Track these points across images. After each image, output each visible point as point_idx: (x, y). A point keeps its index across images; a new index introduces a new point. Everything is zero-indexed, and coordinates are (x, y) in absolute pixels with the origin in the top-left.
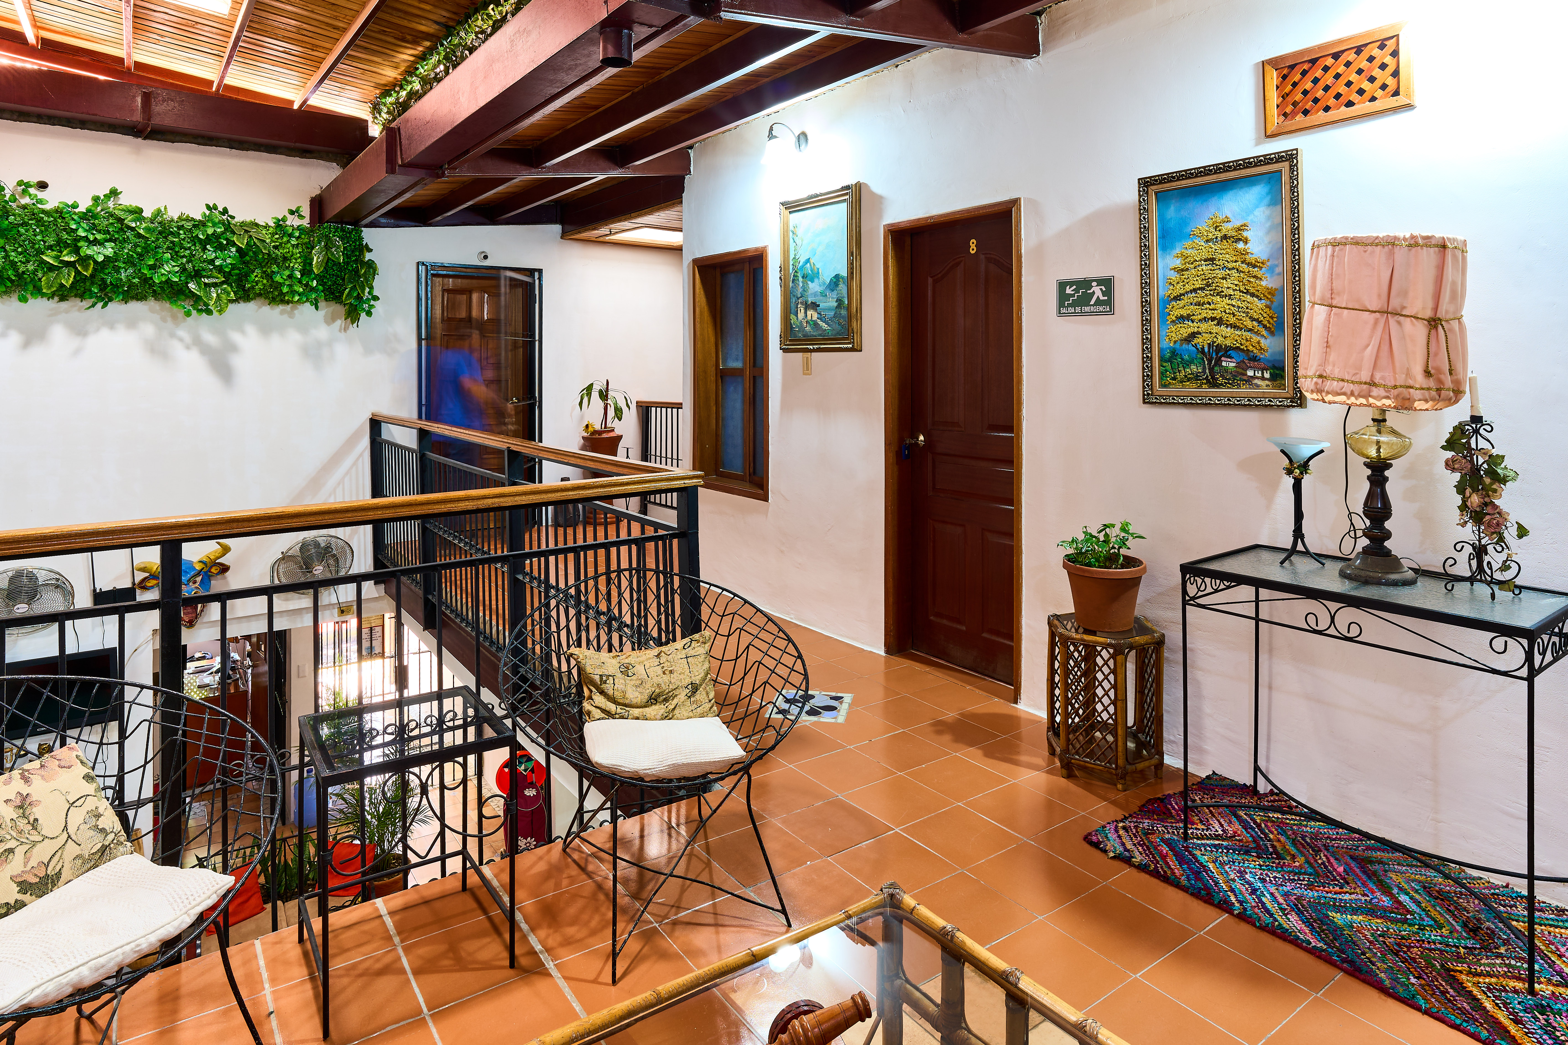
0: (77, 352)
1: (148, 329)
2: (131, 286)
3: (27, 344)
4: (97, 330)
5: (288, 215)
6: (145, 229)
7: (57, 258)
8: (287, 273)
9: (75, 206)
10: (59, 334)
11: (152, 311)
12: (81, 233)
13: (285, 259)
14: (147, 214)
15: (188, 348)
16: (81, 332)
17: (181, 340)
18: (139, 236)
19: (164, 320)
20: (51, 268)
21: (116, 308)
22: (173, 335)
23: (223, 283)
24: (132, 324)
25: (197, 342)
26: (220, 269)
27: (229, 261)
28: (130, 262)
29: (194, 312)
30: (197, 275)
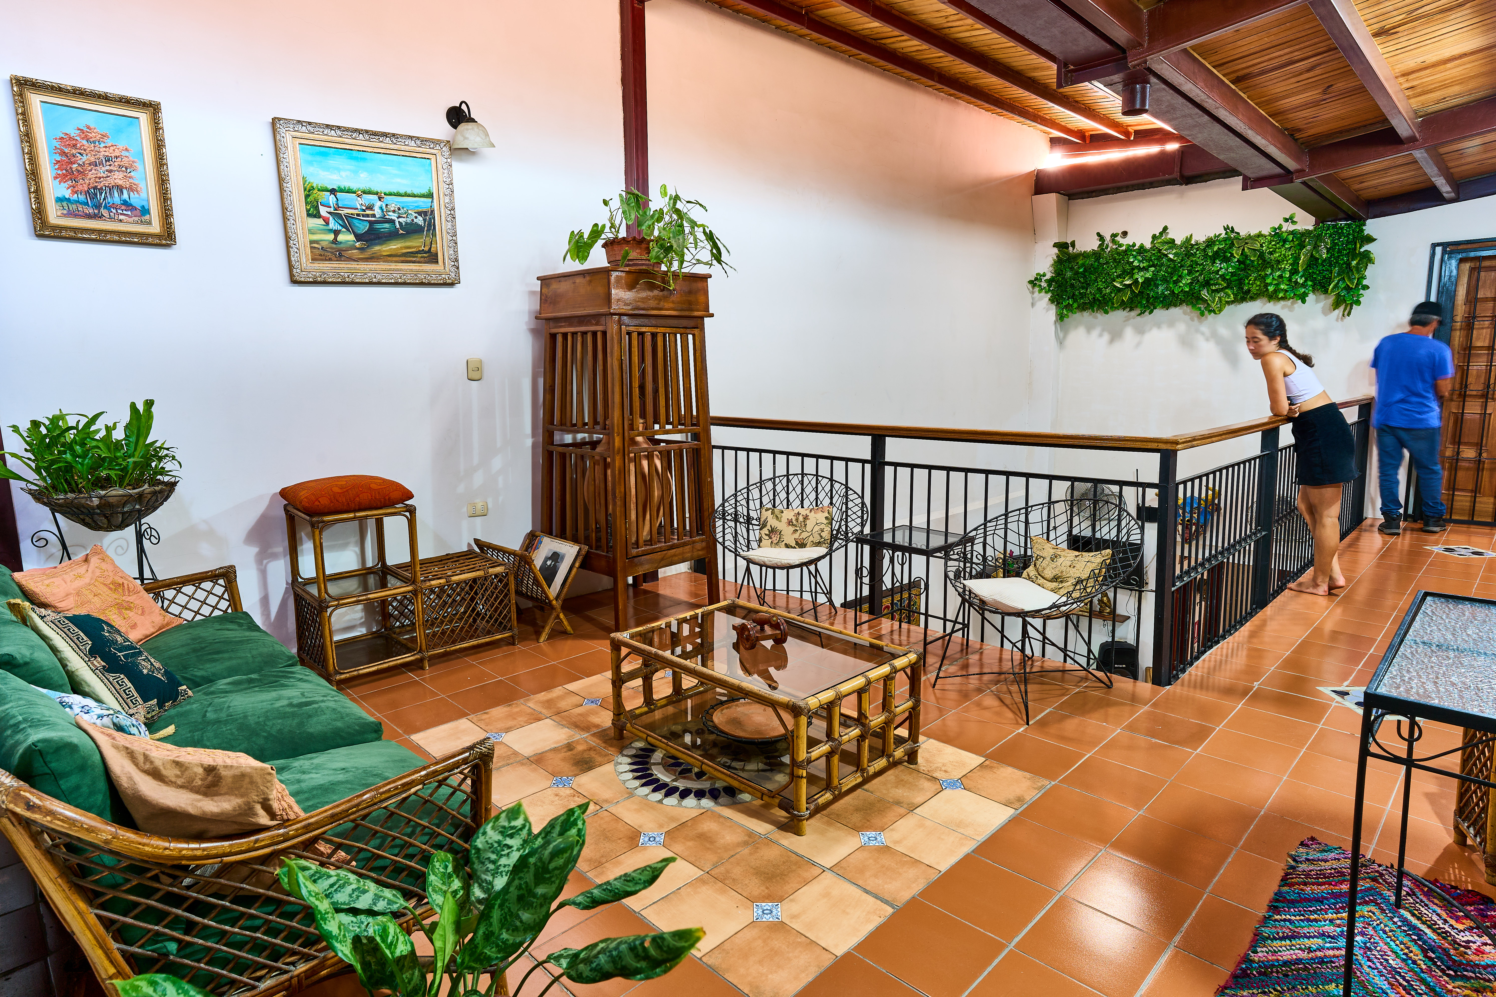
0: (1138, 344)
1: (1181, 327)
2: (1165, 297)
3: (1112, 341)
4: (1151, 329)
5: (1284, 224)
6: (1175, 254)
7: (1121, 283)
8: (1278, 273)
9: (1134, 245)
10: (1129, 333)
11: (1185, 313)
12: (1136, 263)
13: (1278, 262)
14: (1178, 242)
15: (1207, 340)
16: (1140, 331)
17: (1203, 334)
18: (1171, 260)
19: (1192, 319)
20: (1119, 290)
21: (1159, 313)
22: (1197, 331)
23: (1226, 288)
24: (1171, 324)
25: (1214, 336)
26: (1223, 277)
27: (1230, 270)
28: (1165, 280)
29: (1206, 313)
30: (1207, 284)
